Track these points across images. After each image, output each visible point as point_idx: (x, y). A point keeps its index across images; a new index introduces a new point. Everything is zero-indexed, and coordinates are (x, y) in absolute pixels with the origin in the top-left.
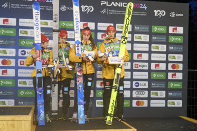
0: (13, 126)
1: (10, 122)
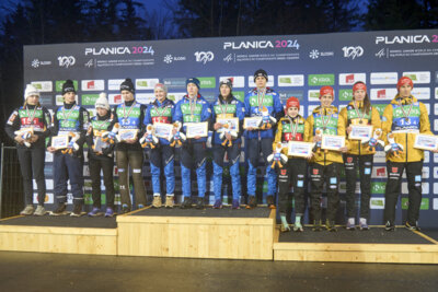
0: (248, 233)
1: (244, 228)
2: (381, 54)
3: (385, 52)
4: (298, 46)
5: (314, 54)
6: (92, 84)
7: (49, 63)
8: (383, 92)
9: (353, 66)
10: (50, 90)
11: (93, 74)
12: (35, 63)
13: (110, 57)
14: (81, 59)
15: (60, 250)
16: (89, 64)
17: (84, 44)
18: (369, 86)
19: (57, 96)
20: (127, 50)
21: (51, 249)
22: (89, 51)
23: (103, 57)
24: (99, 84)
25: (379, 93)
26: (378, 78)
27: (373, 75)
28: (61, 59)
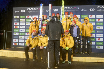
2: (99, 10)
3: (100, 10)
4: (79, 8)
5: (83, 10)
6: (29, 17)
7: (19, 12)
8: (100, 20)
9: (92, 13)
10: (19, 18)
11: (29, 14)
12: (16, 12)
13: (33, 10)
14: (26, 11)
15: (19, 57)
16: (28, 12)
17: (27, 7)
18: (96, 18)
19: (20, 19)
20: (37, 9)
21: (17, 56)
22: (28, 9)
23: (31, 10)
24: (30, 17)
25: (99, 20)
26: (98, 16)
27: (97, 15)
28: (22, 11)
